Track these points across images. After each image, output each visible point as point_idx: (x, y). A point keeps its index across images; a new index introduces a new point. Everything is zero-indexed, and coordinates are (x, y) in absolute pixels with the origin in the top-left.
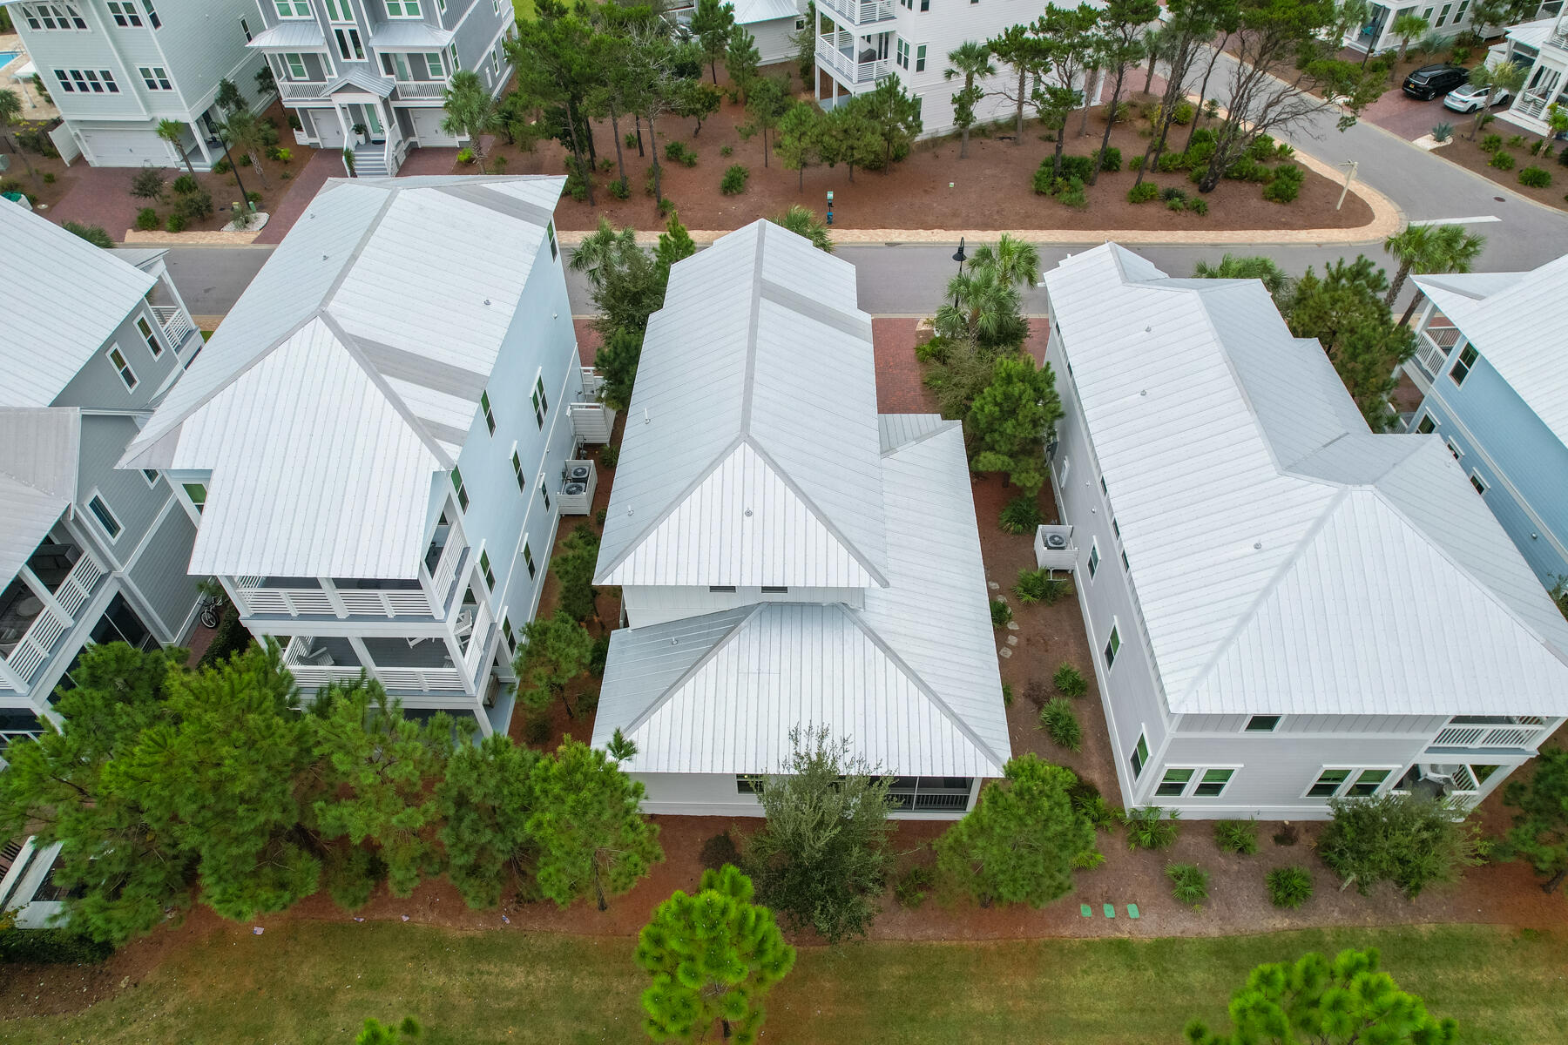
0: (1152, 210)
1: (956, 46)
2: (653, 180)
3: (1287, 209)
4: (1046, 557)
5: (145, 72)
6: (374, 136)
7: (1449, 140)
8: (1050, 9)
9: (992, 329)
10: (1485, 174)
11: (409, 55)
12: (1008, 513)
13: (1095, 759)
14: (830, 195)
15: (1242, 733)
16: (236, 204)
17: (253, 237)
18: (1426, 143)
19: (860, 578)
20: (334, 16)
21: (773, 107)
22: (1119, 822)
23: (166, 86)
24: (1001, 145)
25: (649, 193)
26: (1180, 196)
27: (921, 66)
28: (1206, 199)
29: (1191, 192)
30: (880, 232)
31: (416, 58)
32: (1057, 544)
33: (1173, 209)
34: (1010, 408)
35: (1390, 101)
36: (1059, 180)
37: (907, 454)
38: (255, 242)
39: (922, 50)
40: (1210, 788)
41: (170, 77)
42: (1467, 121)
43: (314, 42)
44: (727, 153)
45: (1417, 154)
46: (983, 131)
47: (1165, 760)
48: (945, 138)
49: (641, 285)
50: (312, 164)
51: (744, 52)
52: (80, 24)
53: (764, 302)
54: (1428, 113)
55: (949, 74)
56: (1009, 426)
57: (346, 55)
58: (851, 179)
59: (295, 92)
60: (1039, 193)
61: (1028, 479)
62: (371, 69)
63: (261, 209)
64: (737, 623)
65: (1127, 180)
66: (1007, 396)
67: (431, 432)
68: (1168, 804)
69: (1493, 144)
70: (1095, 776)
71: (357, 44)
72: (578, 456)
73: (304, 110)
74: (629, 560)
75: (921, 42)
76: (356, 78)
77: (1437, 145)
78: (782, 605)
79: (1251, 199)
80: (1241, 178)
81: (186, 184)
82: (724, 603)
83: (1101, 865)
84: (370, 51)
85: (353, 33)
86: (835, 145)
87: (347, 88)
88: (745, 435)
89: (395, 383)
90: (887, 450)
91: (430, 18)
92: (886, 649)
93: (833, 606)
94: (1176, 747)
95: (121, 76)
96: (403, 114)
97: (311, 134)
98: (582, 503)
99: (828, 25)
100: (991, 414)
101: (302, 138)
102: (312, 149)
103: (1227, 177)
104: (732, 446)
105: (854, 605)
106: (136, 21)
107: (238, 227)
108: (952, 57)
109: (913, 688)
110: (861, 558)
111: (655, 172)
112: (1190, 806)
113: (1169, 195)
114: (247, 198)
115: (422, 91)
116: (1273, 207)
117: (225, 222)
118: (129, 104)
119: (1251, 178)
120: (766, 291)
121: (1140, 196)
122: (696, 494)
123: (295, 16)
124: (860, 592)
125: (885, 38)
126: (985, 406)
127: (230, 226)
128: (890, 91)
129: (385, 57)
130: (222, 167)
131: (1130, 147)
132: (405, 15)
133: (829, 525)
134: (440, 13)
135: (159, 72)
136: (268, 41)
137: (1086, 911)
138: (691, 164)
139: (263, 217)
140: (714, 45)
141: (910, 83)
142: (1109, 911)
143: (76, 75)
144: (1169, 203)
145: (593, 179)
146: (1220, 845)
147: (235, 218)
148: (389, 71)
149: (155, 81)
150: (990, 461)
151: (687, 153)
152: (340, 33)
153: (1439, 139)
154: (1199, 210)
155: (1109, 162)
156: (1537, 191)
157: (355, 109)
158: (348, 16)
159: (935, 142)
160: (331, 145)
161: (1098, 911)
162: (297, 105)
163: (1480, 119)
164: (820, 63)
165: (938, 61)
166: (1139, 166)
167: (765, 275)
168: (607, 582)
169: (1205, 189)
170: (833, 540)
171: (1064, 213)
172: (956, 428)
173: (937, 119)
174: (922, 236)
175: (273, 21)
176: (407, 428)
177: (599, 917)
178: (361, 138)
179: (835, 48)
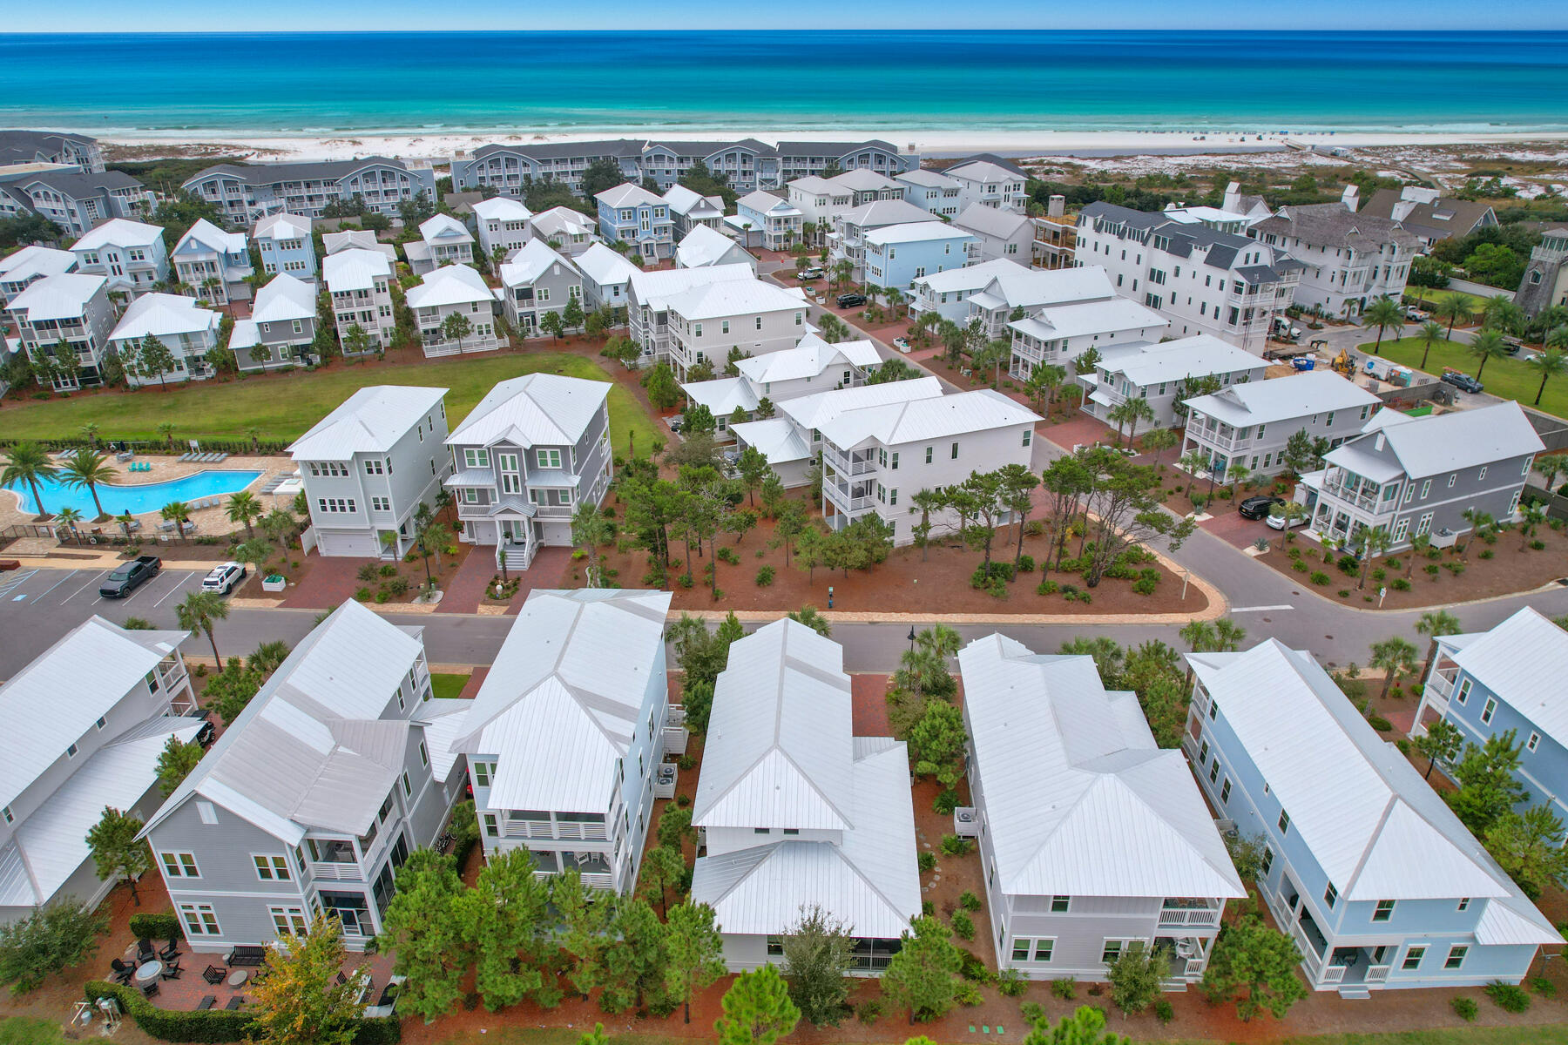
0: (1052, 599)
1: (917, 491)
2: (710, 575)
3: (1148, 598)
4: (960, 827)
5: (376, 500)
6: (516, 539)
7: (1267, 550)
8: (974, 475)
9: (929, 684)
10: (1289, 574)
11: (550, 492)
12: (938, 801)
13: (983, 946)
14: (831, 589)
15: (1050, 913)
16: (422, 585)
17: (434, 607)
18: (1251, 551)
19: (841, 825)
20: (505, 467)
21: (793, 528)
22: (993, 980)
23: (387, 508)
24: (952, 552)
25: (706, 584)
26: (1072, 590)
27: (894, 502)
28: (1089, 592)
29: (1082, 588)
30: (865, 614)
31: (553, 494)
32: (966, 819)
33: (1067, 599)
34: (934, 734)
35: (1231, 520)
36: (990, 578)
37: (871, 760)
38: (436, 611)
39: (894, 492)
40: (1043, 955)
41: (391, 503)
42: (1280, 536)
43: (489, 482)
44: (760, 556)
45: (1246, 558)
46: (937, 542)
47: (1011, 933)
48: (912, 546)
49: (710, 654)
50: (470, 556)
51: (773, 483)
52: (345, 473)
53: (787, 669)
54: (1255, 529)
55: (912, 510)
56: (934, 745)
57: (508, 489)
58: (846, 577)
59: (466, 511)
60: (975, 587)
61: (948, 777)
62: (523, 499)
63: (438, 588)
64: (769, 852)
65: (1037, 577)
66: (933, 727)
67: (614, 738)
68: (1021, 967)
69: (1295, 554)
70: (983, 956)
71: (516, 483)
72: (665, 761)
73: (470, 523)
74: (712, 812)
75: (894, 487)
76: (513, 505)
77: (1259, 553)
78: (796, 842)
79: (1124, 590)
80: (1118, 577)
81: (388, 571)
82: (763, 840)
83: (982, 1003)
84: (524, 488)
85: (515, 478)
86: (834, 557)
87: (508, 511)
88: (777, 744)
89: (596, 713)
90: (858, 757)
91: (566, 469)
92: (853, 867)
93: (824, 843)
94: (1018, 924)
95: (360, 505)
96: (538, 526)
97: (471, 535)
98: (669, 790)
99: (830, 471)
100: (923, 737)
101: (464, 537)
102: (468, 545)
103: (1108, 575)
104: (770, 750)
105: (835, 843)
106: (379, 471)
107: (423, 600)
108: (914, 498)
109: (868, 889)
110: (840, 814)
111: (711, 569)
112: (1034, 970)
113: (1066, 589)
114: (430, 581)
115: (552, 512)
116: (1138, 598)
117: (415, 597)
118: (359, 520)
119: (1125, 577)
120: (789, 663)
121: (1046, 591)
122: (749, 776)
123: (478, 465)
124: (840, 832)
125: (870, 483)
126: (920, 732)
127: (418, 599)
128: (873, 519)
129: (533, 492)
130: (410, 558)
131: (1039, 553)
132: (550, 466)
133: (822, 795)
134: (573, 464)
135: (385, 500)
136: (455, 481)
137: (972, 1029)
138: (735, 563)
139: (440, 594)
140: (753, 479)
141: (885, 513)
142: (986, 1030)
143: (332, 502)
144: (1065, 595)
145: (668, 573)
146: (1054, 993)
147: (422, 594)
148: (534, 499)
149: (380, 505)
150: (924, 767)
151: (733, 555)
152: (506, 478)
153: (1261, 549)
154: (1085, 600)
155: (1026, 566)
156: (1321, 588)
157: (507, 524)
158: (514, 467)
159: (905, 549)
160: (483, 543)
161: (979, 1030)
162: (466, 519)
163: (1289, 536)
164: (825, 494)
165: (905, 501)
166: (1046, 569)
167: (788, 653)
168: (699, 824)
169: (1091, 585)
170: (824, 803)
171: (991, 602)
172: (902, 747)
173: (903, 536)
174: (895, 617)
175: (463, 469)
176: (602, 735)
177: (685, 1027)
178: (508, 541)
179: (836, 486)
